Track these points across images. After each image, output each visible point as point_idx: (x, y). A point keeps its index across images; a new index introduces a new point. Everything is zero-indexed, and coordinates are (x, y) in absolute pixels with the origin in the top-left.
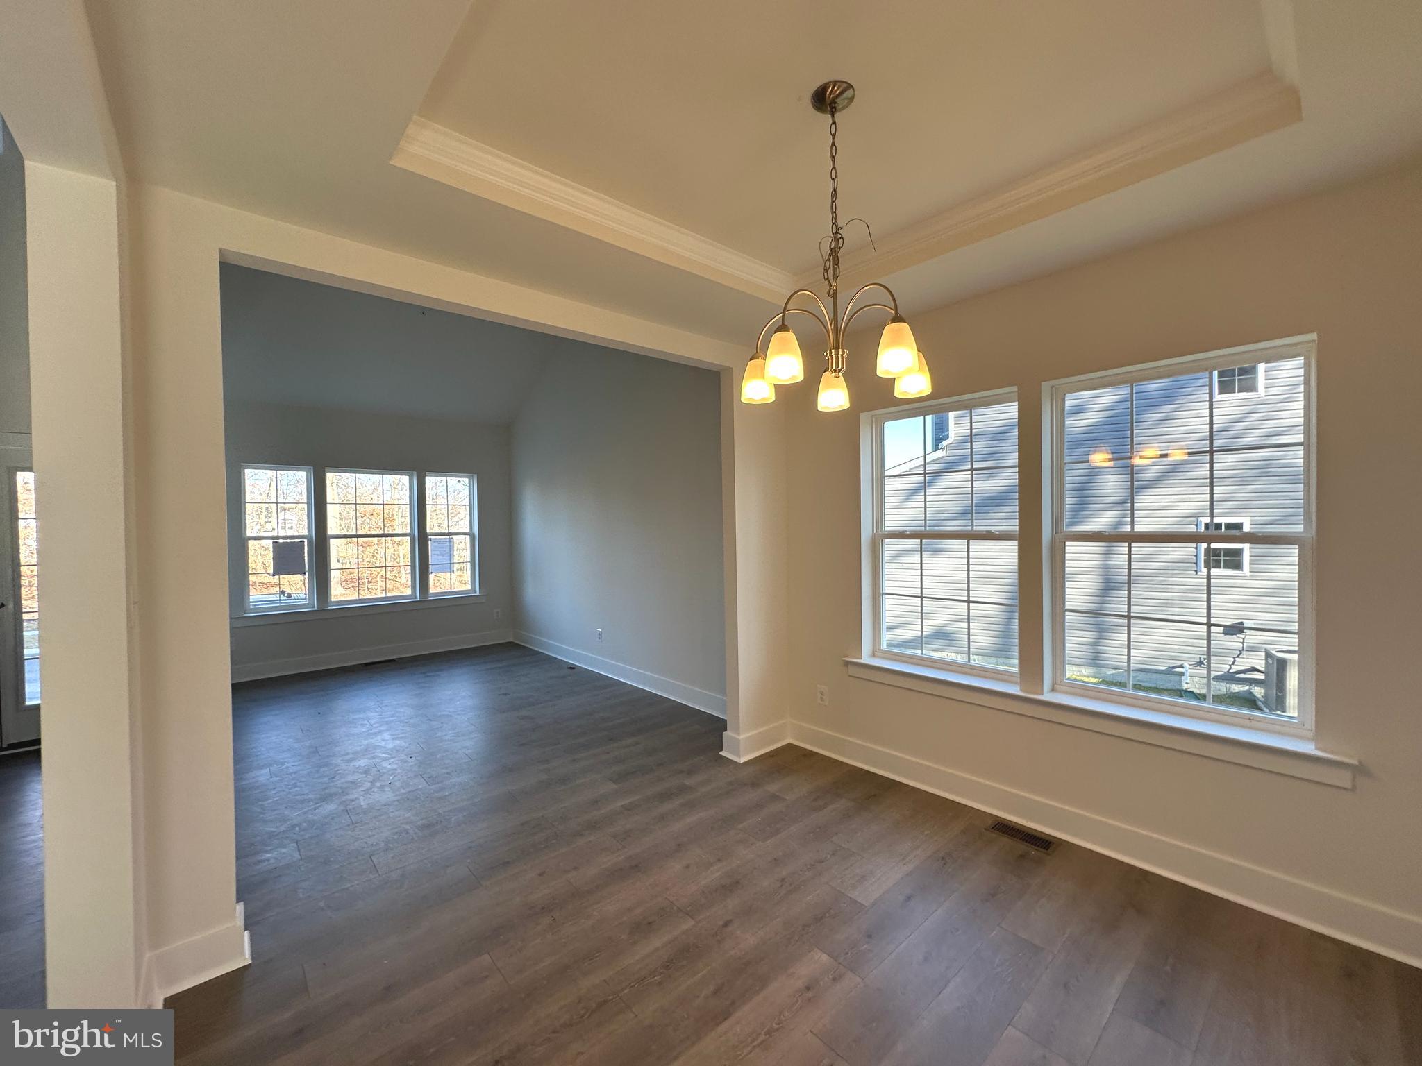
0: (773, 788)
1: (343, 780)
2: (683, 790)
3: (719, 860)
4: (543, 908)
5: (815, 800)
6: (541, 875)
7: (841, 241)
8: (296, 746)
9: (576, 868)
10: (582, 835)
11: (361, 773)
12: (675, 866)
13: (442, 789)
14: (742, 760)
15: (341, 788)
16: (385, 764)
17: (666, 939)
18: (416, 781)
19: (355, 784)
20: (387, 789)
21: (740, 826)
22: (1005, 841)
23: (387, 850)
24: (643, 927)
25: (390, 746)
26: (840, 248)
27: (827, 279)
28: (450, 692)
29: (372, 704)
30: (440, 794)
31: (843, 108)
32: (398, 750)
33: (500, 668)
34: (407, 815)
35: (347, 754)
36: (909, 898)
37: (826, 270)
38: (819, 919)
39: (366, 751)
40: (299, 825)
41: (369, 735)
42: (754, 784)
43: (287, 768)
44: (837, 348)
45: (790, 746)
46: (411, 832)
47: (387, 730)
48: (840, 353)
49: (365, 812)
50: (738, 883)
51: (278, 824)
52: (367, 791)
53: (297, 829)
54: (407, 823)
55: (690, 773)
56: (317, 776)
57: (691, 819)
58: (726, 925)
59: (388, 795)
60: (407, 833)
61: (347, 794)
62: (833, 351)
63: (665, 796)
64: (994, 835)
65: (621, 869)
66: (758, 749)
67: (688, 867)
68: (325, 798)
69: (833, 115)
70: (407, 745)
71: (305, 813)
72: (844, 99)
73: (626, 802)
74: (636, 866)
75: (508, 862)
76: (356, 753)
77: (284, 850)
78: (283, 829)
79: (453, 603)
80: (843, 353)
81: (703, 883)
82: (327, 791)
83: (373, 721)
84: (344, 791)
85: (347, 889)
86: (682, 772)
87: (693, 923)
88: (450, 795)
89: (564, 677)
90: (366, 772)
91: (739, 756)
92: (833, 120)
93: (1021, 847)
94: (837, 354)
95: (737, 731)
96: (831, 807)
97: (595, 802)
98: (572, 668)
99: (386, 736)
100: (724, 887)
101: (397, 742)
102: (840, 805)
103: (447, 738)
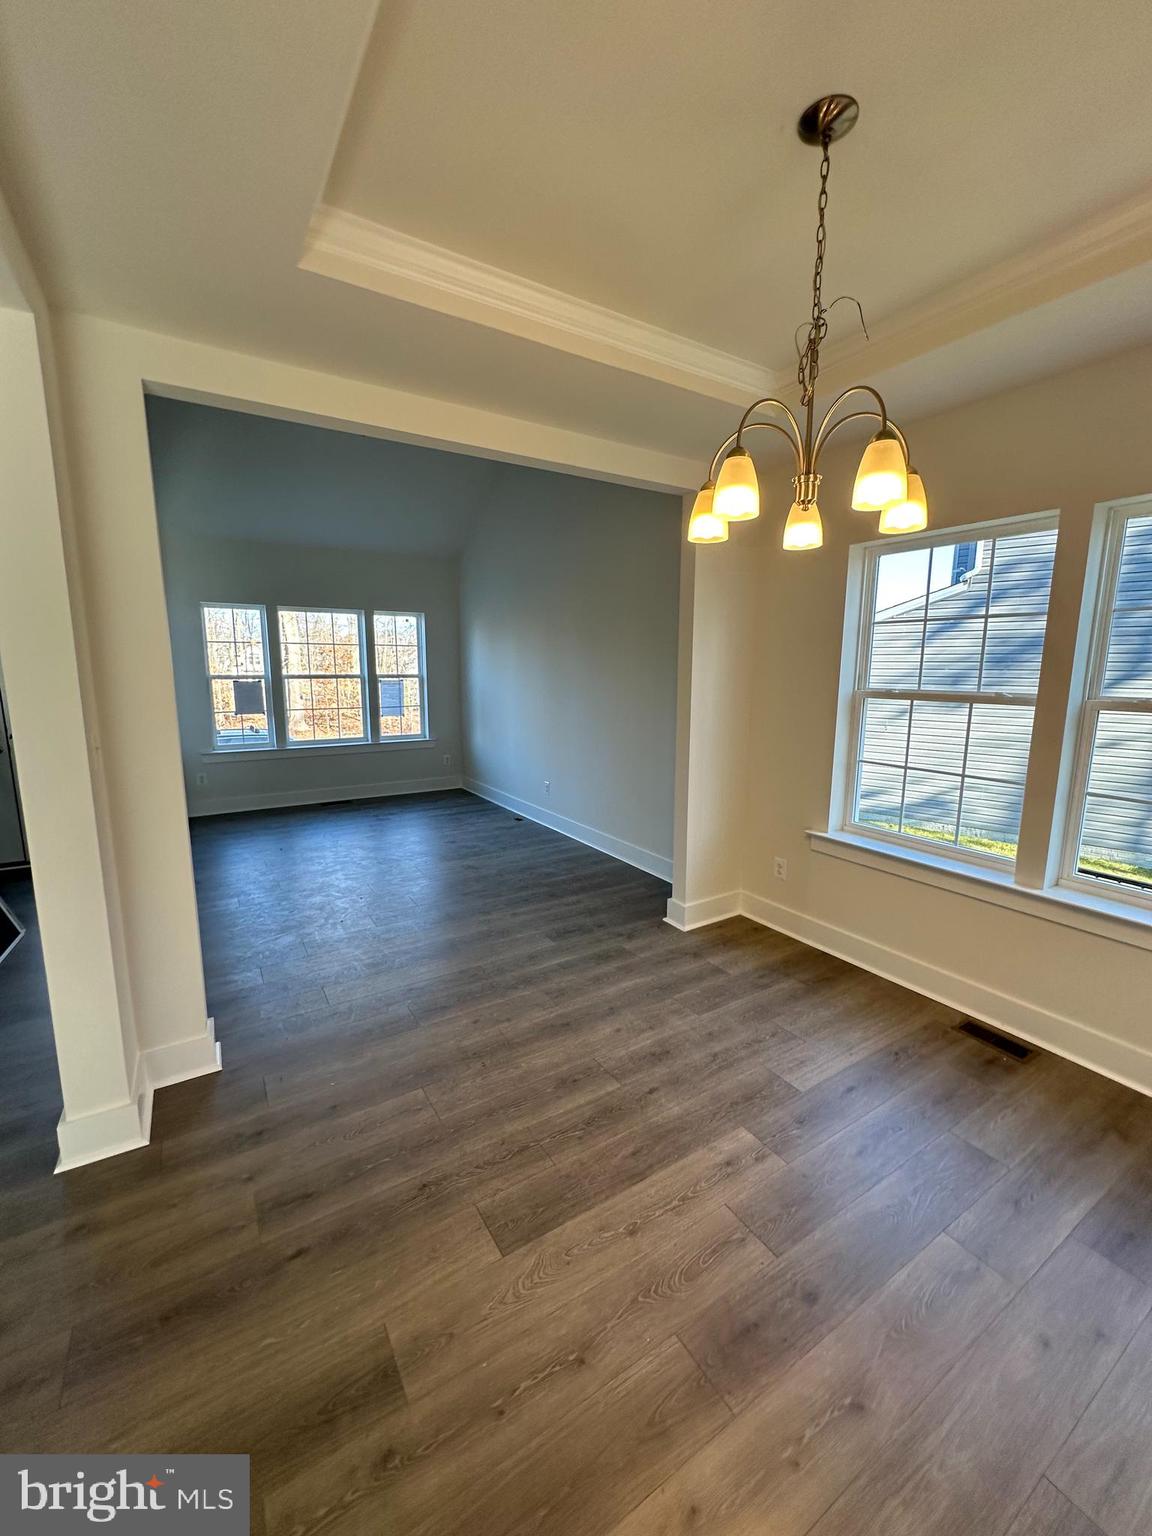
0: (715, 960)
1: (301, 915)
2: (621, 953)
3: (651, 1028)
4: (475, 1054)
5: (761, 977)
6: (475, 1022)
7: (823, 329)
8: (261, 879)
9: (508, 1020)
10: (516, 988)
11: (317, 909)
12: (606, 1029)
13: (388, 931)
14: (687, 928)
15: (299, 922)
16: (338, 902)
17: (590, 1097)
18: (366, 921)
19: (310, 920)
20: (339, 927)
21: (677, 996)
22: (972, 1042)
23: (337, 983)
24: (568, 1084)
25: (343, 885)
26: (821, 338)
27: (802, 382)
28: (399, 837)
29: (328, 844)
30: (387, 936)
31: (842, 136)
32: (350, 890)
33: (449, 815)
34: (357, 953)
35: (304, 891)
36: (850, 1090)
37: (802, 370)
38: (748, 1098)
39: (320, 890)
40: (263, 953)
41: (325, 873)
42: (696, 955)
43: (253, 899)
44: (808, 473)
45: (740, 919)
46: (359, 968)
47: (342, 870)
48: (811, 479)
49: (319, 947)
50: (668, 1052)
51: (245, 950)
52: (321, 927)
53: (261, 956)
54: (356, 960)
55: (630, 937)
56: (279, 908)
57: (627, 984)
58: (651, 1092)
59: (340, 932)
60: (356, 970)
61: (304, 928)
62: (802, 477)
63: (604, 957)
64: (960, 1035)
65: (552, 1026)
66: (704, 919)
67: (618, 1030)
68: (284, 930)
69: (826, 148)
70: (358, 885)
71: (267, 942)
72: (846, 120)
73: (562, 960)
74: (568, 1024)
75: (445, 1007)
76: (312, 889)
77: (249, 974)
78: (249, 954)
79: (403, 749)
80: (815, 478)
81: (632, 1049)
82: (287, 923)
83: (328, 861)
84: (301, 925)
85: (301, 1015)
86: (621, 935)
87: (619, 1085)
88: (394, 938)
89: (512, 828)
90: (321, 909)
91: (683, 923)
92: (825, 154)
93: (991, 1051)
94: (807, 481)
95: (683, 899)
96: (777, 987)
97: (532, 958)
98: (519, 819)
99: (340, 875)
100: (653, 1055)
101: (349, 882)
102: (786, 985)
103: (395, 881)
